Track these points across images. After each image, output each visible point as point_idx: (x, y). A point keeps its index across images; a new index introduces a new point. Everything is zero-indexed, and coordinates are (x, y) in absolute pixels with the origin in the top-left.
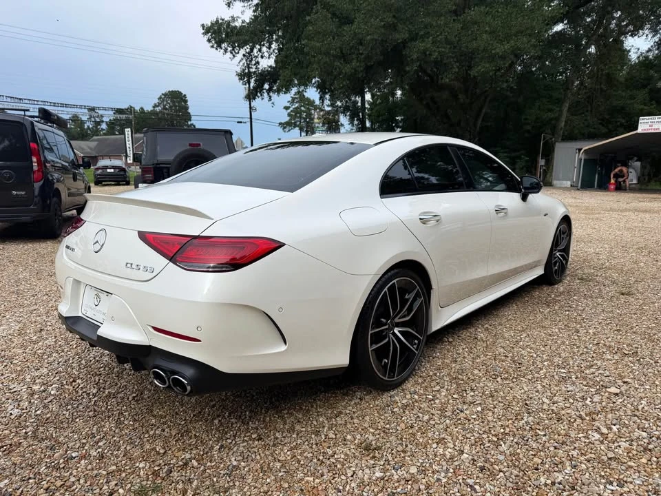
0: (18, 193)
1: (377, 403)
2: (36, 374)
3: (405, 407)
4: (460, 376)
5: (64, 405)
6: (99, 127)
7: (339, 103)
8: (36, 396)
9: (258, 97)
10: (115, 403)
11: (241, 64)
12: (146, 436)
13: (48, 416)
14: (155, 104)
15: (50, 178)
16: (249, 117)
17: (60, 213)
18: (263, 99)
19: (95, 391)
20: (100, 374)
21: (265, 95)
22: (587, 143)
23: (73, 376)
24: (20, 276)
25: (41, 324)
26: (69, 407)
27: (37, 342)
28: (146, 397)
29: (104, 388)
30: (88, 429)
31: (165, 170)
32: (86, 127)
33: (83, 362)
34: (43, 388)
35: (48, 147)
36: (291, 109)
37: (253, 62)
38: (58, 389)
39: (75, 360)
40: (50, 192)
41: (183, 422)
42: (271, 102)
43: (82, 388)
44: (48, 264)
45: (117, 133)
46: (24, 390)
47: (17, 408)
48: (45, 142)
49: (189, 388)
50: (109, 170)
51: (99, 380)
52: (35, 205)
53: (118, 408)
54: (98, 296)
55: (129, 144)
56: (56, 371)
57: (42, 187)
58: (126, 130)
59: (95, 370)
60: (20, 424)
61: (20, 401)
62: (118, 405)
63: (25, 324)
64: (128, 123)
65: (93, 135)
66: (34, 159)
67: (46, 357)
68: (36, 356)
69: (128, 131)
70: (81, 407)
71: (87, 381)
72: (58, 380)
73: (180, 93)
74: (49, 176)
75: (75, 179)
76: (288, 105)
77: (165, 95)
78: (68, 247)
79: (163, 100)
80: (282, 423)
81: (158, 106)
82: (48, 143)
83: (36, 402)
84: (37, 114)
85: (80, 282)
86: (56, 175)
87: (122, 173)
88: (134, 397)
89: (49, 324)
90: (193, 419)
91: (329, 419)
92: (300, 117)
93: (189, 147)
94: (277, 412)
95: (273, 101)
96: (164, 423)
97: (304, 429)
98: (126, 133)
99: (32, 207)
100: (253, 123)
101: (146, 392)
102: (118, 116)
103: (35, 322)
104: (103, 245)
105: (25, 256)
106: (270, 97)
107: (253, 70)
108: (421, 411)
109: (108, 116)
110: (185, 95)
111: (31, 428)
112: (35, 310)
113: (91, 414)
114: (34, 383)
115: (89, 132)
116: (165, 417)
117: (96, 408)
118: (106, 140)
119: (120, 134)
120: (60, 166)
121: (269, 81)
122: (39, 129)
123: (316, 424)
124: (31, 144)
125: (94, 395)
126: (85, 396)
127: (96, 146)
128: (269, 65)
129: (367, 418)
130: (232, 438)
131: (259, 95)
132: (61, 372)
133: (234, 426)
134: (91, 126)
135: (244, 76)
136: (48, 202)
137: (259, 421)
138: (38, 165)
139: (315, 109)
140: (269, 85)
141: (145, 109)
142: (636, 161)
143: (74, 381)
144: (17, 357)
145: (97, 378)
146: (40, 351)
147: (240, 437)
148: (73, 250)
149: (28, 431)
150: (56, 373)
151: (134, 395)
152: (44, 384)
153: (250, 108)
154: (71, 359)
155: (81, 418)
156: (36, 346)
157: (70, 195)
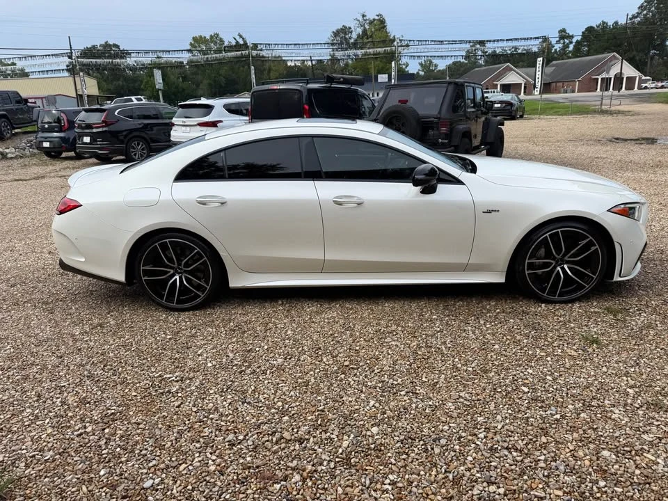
50: (496, 105)
69: (540, 61)
87: (509, 107)
98: (538, 63)
124: (304, 105)
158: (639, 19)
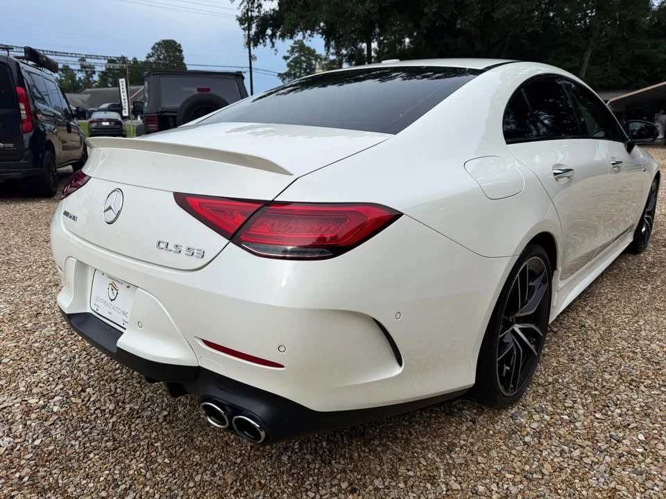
0: (7, 145)
1: (498, 428)
2: (33, 380)
3: (538, 434)
4: (590, 384)
5: (72, 430)
6: (91, 79)
7: (344, 52)
8: (33, 416)
9: (260, 44)
10: (141, 425)
11: (242, 7)
12: (191, 484)
13: (51, 448)
14: (149, 54)
15: (42, 129)
16: (249, 66)
17: (54, 169)
18: (265, 46)
19: (111, 407)
20: (116, 380)
21: (268, 41)
22: (612, 94)
23: (81, 382)
24: (11, 242)
25: (37, 305)
26: (79, 433)
27: (32, 332)
28: (180, 416)
29: (123, 403)
30: (107, 472)
31: (171, 119)
32: (77, 79)
33: (93, 361)
34: (41, 402)
35: (40, 96)
36: (291, 59)
37: (256, 5)
38: (62, 404)
39: (82, 357)
40: (41, 144)
41: (239, 461)
42: (274, 49)
43: (94, 402)
44: (44, 227)
45: (110, 85)
46: (17, 405)
47: (8, 436)
48: (35, 91)
49: (263, 434)
50: (104, 124)
51: (116, 389)
52: (26, 159)
53: (146, 434)
54: (114, 287)
55: (124, 95)
56: (59, 376)
57: (32, 139)
58: (120, 80)
59: (110, 374)
60: (12, 462)
61: (12, 423)
62: (145, 430)
63: (17, 304)
64: (122, 73)
65: (85, 88)
66: (22, 106)
67: (45, 353)
68: (32, 352)
69: (122, 82)
70: (95, 433)
71: (100, 390)
72: (62, 389)
73: (175, 42)
74: (40, 126)
75: (69, 131)
76: (287, 54)
77: (158, 44)
78: (66, 214)
79: (157, 50)
80: (377, 461)
81: (151, 57)
82: (39, 93)
83: (33, 424)
84: (23, 54)
85: (87, 265)
86: (48, 126)
87: (118, 126)
88: (165, 416)
89: (47, 305)
90: (252, 454)
91: (441, 454)
92: (301, 68)
93: (197, 93)
94: (365, 442)
95: (276, 48)
96: (213, 461)
97: (411, 473)
98: (121, 84)
99: (22, 161)
100: (253, 73)
101: (180, 409)
102: (112, 66)
103: (30, 303)
104: (119, 212)
105: (16, 218)
106: (273, 44)
107: (255, 14)
108: (562, 440)
109: (101, 66)
110: (180, 45)
111: (27, 470)
112: (29, 286)
113: (109, 444)
114: (31, 394)
115: (81, 84)
116: (212, 450)
117: (116, 436)
118: (99, 92)
119: (113, 86)
120: (52, 115)
121: (271, 26)
122: (26, 71)
123: (425, 464)
124: (17, 88)
125: (112, 413)
126: (100, 415)
127: (89, 99)
128: (272, 8)
129: (494, 453)
130: (314, 489)
131: (261, 41)
132: (64, 377)
133: (312, 466)
134: (82, 78)
135: (245, 20)
136: (41, 156)
137: (343, 456)
138: (27, 114)
139: (316, 60)
140: (272, 30)
141: (138, 60)
142: (663, 114)
143: (83, 391)
144: (8, 354)
145: (112, 385)
146: (36, 345)
147: (324, 487)
148: (74, 218)
149: (23, 474)
150: (59, 378)
151: (166, 413)
152: (44, 396)
153: (250, 56)
154: (77, 356)
155: (96, 452)
156: (31, 337)
157: (65, 148)
158: (154, 59)
